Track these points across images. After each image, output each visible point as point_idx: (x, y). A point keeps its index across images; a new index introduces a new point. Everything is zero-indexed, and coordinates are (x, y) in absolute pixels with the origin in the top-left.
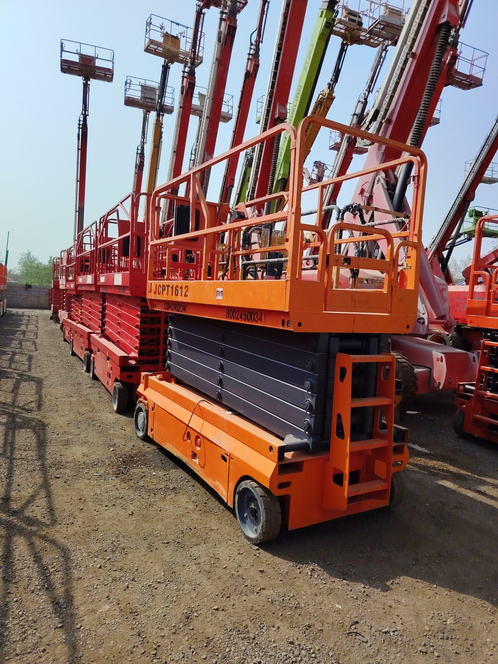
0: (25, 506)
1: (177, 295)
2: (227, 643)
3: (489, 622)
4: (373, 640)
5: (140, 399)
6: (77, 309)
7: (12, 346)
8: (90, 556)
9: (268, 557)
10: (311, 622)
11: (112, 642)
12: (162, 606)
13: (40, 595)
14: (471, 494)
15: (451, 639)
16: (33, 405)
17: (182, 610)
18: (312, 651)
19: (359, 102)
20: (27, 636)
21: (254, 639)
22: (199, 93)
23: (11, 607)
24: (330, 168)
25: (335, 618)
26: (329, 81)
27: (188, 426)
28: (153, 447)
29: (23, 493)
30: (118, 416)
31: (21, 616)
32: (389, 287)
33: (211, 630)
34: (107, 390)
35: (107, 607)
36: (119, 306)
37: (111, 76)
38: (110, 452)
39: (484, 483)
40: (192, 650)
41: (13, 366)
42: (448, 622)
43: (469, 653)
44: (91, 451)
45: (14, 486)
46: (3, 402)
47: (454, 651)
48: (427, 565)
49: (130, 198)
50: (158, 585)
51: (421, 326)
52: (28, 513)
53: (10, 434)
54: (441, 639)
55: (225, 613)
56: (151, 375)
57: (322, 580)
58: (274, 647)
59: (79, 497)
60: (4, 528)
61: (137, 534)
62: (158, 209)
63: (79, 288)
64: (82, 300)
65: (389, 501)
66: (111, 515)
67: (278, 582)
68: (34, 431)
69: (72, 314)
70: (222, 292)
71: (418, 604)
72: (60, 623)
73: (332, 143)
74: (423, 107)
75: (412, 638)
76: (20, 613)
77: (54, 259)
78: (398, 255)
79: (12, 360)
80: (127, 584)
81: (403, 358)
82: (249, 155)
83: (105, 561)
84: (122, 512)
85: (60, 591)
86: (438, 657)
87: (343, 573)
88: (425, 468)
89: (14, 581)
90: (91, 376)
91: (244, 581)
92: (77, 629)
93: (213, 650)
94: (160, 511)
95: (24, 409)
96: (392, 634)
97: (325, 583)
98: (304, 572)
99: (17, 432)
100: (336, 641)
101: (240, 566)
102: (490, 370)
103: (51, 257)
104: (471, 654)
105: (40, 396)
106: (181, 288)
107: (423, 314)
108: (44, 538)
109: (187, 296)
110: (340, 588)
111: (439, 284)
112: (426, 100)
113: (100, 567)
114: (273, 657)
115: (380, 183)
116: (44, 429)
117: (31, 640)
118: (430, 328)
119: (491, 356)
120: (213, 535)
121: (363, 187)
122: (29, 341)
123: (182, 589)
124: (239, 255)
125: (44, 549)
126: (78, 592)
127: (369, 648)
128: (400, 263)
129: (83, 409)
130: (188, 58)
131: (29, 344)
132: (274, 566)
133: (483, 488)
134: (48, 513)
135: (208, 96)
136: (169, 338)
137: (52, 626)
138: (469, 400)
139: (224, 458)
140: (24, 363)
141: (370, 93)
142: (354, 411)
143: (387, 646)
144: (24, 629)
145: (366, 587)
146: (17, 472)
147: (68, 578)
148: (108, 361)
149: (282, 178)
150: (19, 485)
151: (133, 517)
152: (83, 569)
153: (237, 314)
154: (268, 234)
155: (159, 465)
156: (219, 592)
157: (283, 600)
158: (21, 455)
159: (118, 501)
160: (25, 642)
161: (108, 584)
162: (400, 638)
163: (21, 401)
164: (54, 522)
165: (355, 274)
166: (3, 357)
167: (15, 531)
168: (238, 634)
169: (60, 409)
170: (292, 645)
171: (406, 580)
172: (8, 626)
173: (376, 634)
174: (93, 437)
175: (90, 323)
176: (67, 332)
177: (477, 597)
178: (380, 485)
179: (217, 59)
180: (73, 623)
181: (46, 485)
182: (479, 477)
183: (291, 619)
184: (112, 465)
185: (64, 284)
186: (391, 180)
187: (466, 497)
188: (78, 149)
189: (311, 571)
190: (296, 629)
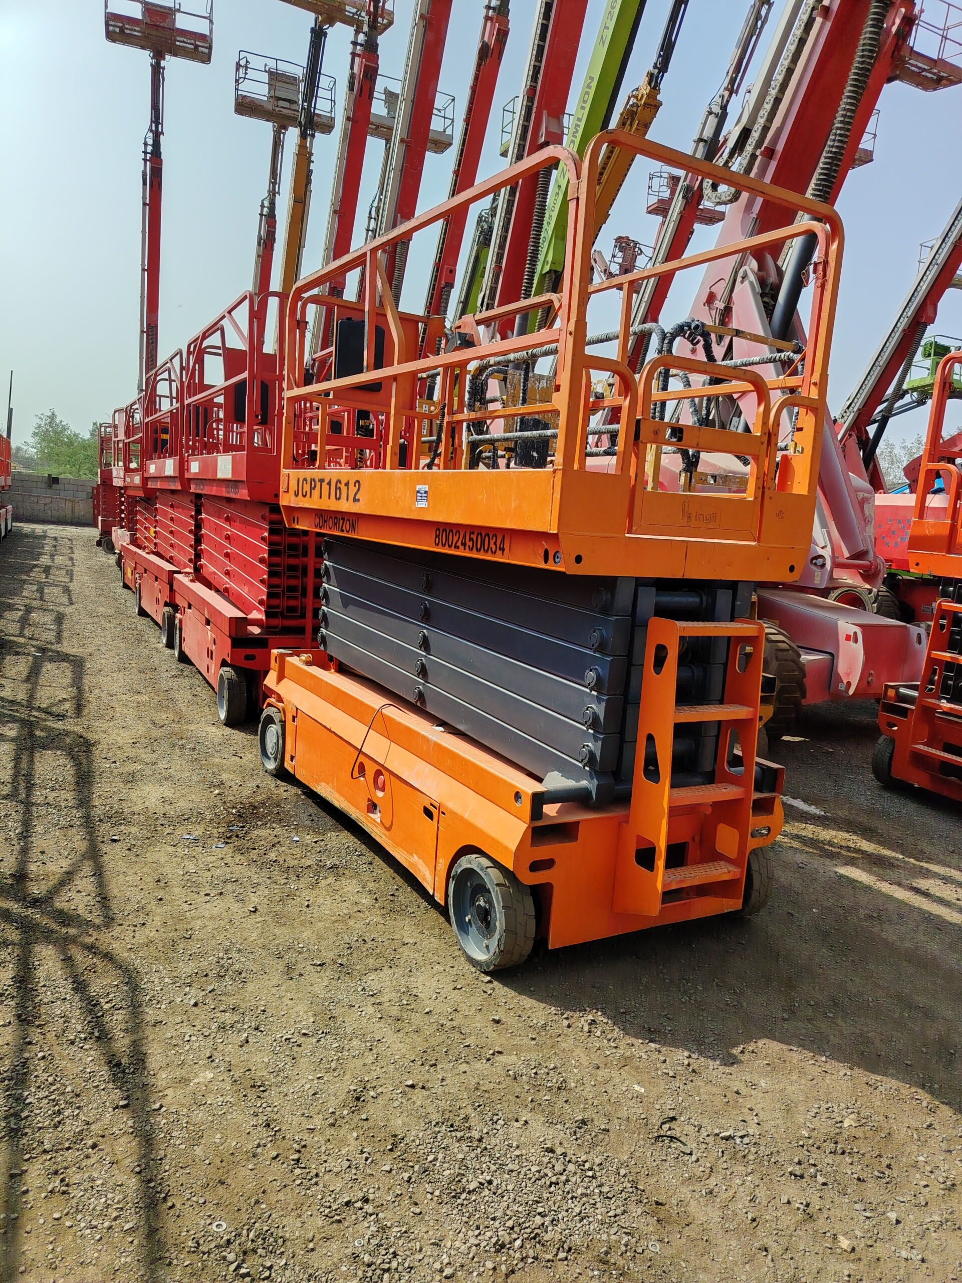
0: (56, 890)
1: (338, 499)
2: (429, 1146)
3: (925, 1126)
4: (702, 1150)
5: (269, 700)
6: (148, 525)
7: (24, 594)
8: (178, 985)
9: (509, 996)
10: (587, 1115)
11: (218, 1136)
12: (310, 1077)
13: (86, 1050)
14: (900, 894)
15: (850, 1153)
16: (67, 705)
17: (346, 1085)
18: (587, 1165)
19: (710, 113)
20: (63, 1119)
21: (480, 1140)
22: (386, 89)
23: (32, 1067)
24: (649, 252)
25: (632, 1109)
26: (650, 68)
27: (360, 751)
28: (294, 790)
29: (52, 867)
30: (228, 731)
31: (51, 1084)
32: (757, 488)
33: (400, 1122)
34: (208, 682)
35: (209, 1075)
36: (228, 519)
37: (206, 51)
38: (213, 796)
39: (927, 874)
40: (365, 1155)
41: (27, 632)
42: (846, 1124)
43: (884, 1181)
44: (178, 795)
45: (34, 854)
46: (10, 698)
47: (856, 1176)
48: (809, 1020)
49: (247, 302)
50: (303, 1039)
51: (818, 572)
52: (60, 903)
53: (25, 758)
54: (831, 1153)
55: (428, 1093)
56: (291, 655)
57: (609, 1040)
58: (518, 1156)
59: (156, 878)
60: (17, 928)
61: (264, 947)
62: (301, 324)
63: (151, 485)
64: (156, 509)
65: (741, 900)
66: (215, 911)
67: (526, 1040)
68: (70, 754)
69: (138, 535)
70: (426, 492)
71: (790, 1089)
72: (122, 1099)
73: (653, 200)
74: (841, 122)
75: (776, 1149)
76: (51, 1079)
77: (101, 426)
78: (778, 425)
79: (24, 622)
80: (246, 1035)
81: (780, 633)
82: (485, 221)
83: (204, 993)
84: (236, 907)
85: (122, 1043)
86: (824, 1184)
87: (649, 1029)
88: (813, 843)
89: (37, 1023)
90: (177, 655)
91: (462, 1037)
92: (155, 1110)
93: (403, 1157)
94: (308, 906)
95: (50, 713)
96: (738, 1141)
97: (616, 1047)
98: (576, 1024)
99: (37, 755)
100: (632, 1149)
101: (456, 1010)
102: (949, 660)
103: (95, 424)
104: (887, 1183)
105: (80, 691)
106: (347, 484)
107: (823, 548)
108: (91, 948)
109: (358, 500)
110: (644, 1056)
111: (857, 490)
112: (848, 107)
113: (196, 1005)
114: (514, 1174)
115: (746, 283)
116: (88, 751)
117: (71, 1128)
118: (835, 576)
119: (953, 632)
120: (407, 953)
121: (713, 289)
122: (56, 585)
123: (347, 1047)
124: (462, 421)
125: (92, 969)
126: (155, 1046)
127: (694, 1165)
128: (781, 444)
129: (161, 717)
130: (363, 14)
131: (57, 591)
132: (520, 1013)
133: (923, 884)
134: (98, 905)
135: (403, 95)
136: (324, 585)
137: (108, 1104)
138: (906, 717)
139: (428, 813)
140: (48, 627)
141: (734, 95)
142: (681, 730)
143: (729, 1162)
144: (57, 1108)
145: (693, 1055)
146: (39, 829)
147: (137, 1021)
148: (209, 627)
149: (550, 270)
150: (43, 853)
151: (257, 918)
152: (163, 1006)
153: (455, 539)
154: (519, 381)
155: (308, 823)
156: (417, 1056)
157: (536, 1073)
158: (46, 797)
159: (229, 886)
160: (59, 1129)
161: (209, 1035)
162: (752, 1149)
163: (44, 697)
164: (109, 920)
165: (691, 464)
166: (7, 615)
167: (38, 935)
168: (451, 1131)
169: (118, 715)
170: (551, 1155)
171: (769, 1047)
172: (28, 1101)
173: (708, 1140)
174: (180, 767)
175: (174, 553)
176: (129, 571)
177: (903, 1080)
178: (725, 870)
179: (422, 17)
180: (146, 1100)
181: (93, 854)
182: (918, 863)
183: (550, 1109)
184: (216, 820)
185: (122, 476)
186: (768, 275)
187: (890, 898)
188: (145, 204)
189: (590, 1024)
190: (559, 1126)
